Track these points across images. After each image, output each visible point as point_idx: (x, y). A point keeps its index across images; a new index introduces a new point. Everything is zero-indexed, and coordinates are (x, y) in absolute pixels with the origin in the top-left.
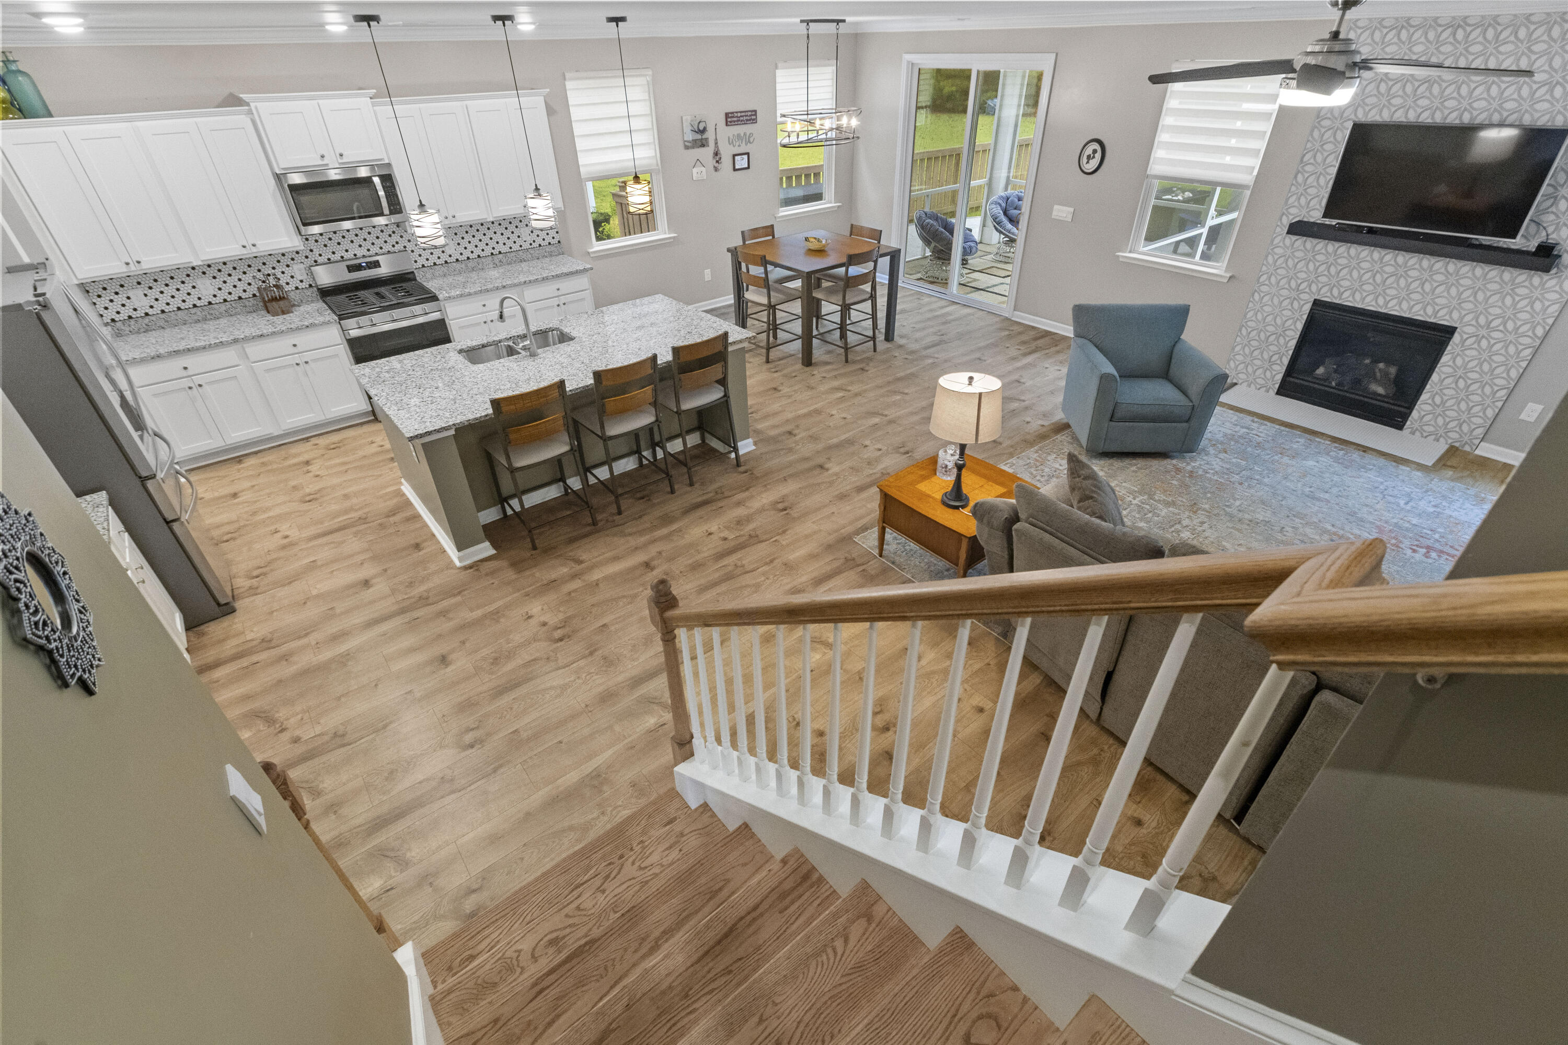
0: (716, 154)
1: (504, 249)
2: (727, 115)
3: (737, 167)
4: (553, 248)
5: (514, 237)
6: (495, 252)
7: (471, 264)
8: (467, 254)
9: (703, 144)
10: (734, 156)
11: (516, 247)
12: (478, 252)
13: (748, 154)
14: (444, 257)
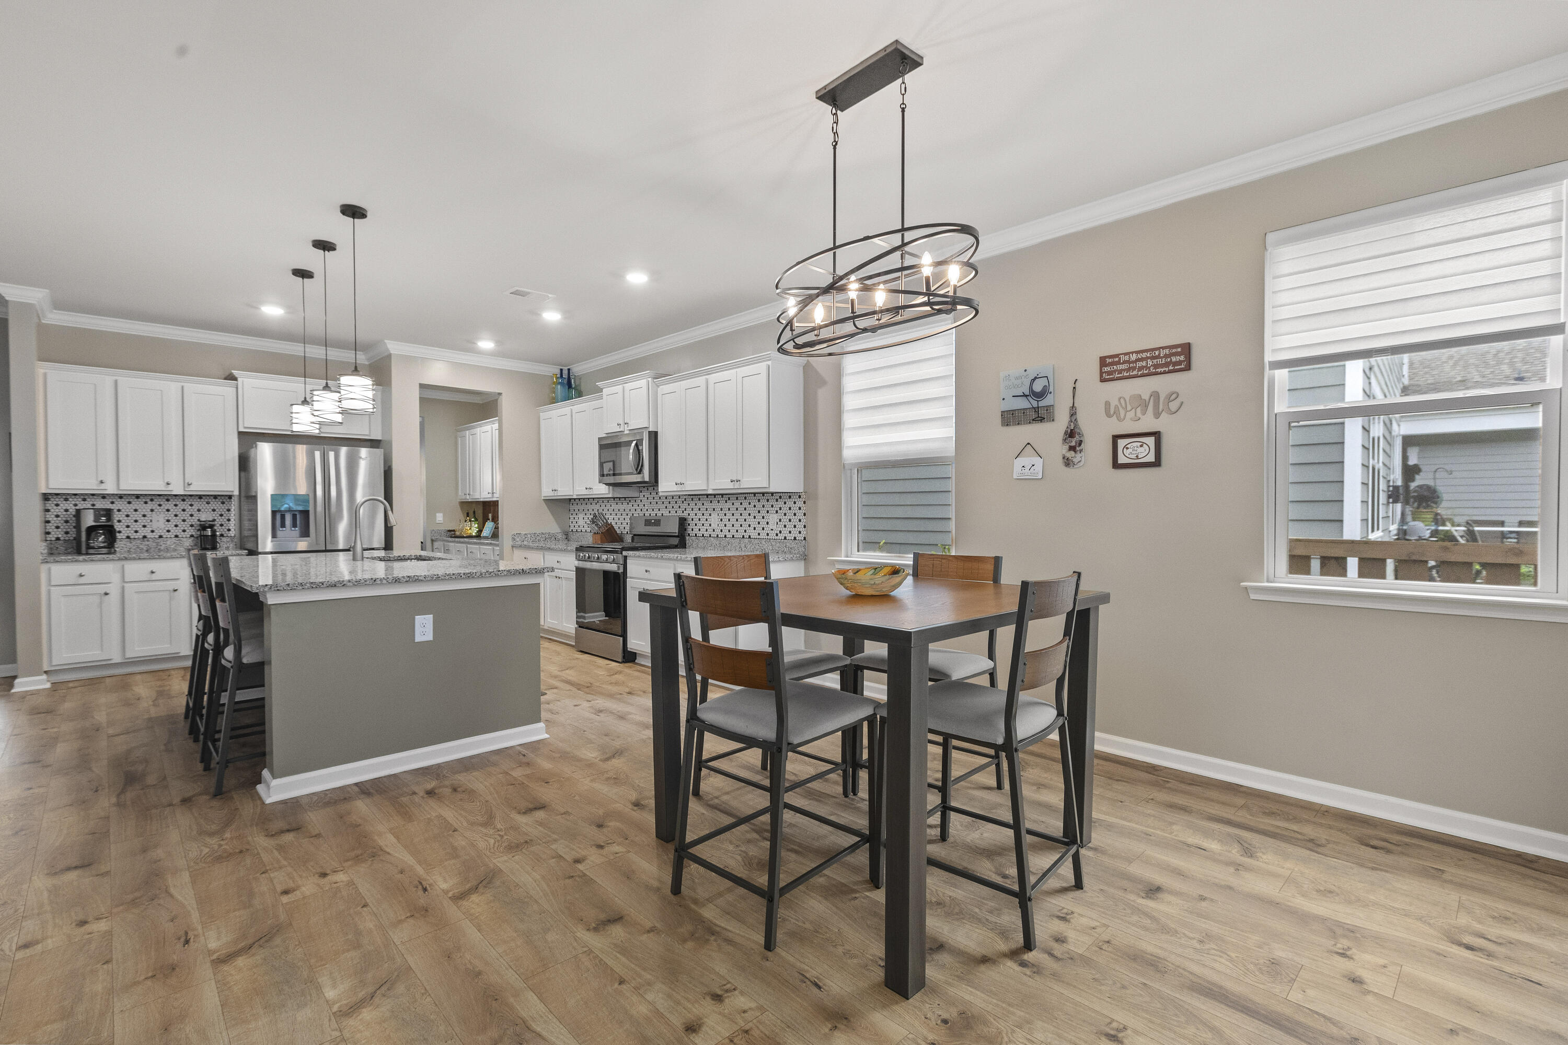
0: (1071, 434)
1: (754, 534)
2: (1103, 361)
3: (1122, 460)
4: (793, 544)
5: (763, 522)
6: (746, 536)
7: (724, 542)
8: (725, 532)
9: (1040, 416)
10: (1116, 438)
11: (763, 535)
12: (733, 532)
13: (1157, 435)
14: (710, 531)
